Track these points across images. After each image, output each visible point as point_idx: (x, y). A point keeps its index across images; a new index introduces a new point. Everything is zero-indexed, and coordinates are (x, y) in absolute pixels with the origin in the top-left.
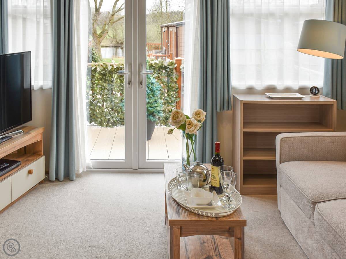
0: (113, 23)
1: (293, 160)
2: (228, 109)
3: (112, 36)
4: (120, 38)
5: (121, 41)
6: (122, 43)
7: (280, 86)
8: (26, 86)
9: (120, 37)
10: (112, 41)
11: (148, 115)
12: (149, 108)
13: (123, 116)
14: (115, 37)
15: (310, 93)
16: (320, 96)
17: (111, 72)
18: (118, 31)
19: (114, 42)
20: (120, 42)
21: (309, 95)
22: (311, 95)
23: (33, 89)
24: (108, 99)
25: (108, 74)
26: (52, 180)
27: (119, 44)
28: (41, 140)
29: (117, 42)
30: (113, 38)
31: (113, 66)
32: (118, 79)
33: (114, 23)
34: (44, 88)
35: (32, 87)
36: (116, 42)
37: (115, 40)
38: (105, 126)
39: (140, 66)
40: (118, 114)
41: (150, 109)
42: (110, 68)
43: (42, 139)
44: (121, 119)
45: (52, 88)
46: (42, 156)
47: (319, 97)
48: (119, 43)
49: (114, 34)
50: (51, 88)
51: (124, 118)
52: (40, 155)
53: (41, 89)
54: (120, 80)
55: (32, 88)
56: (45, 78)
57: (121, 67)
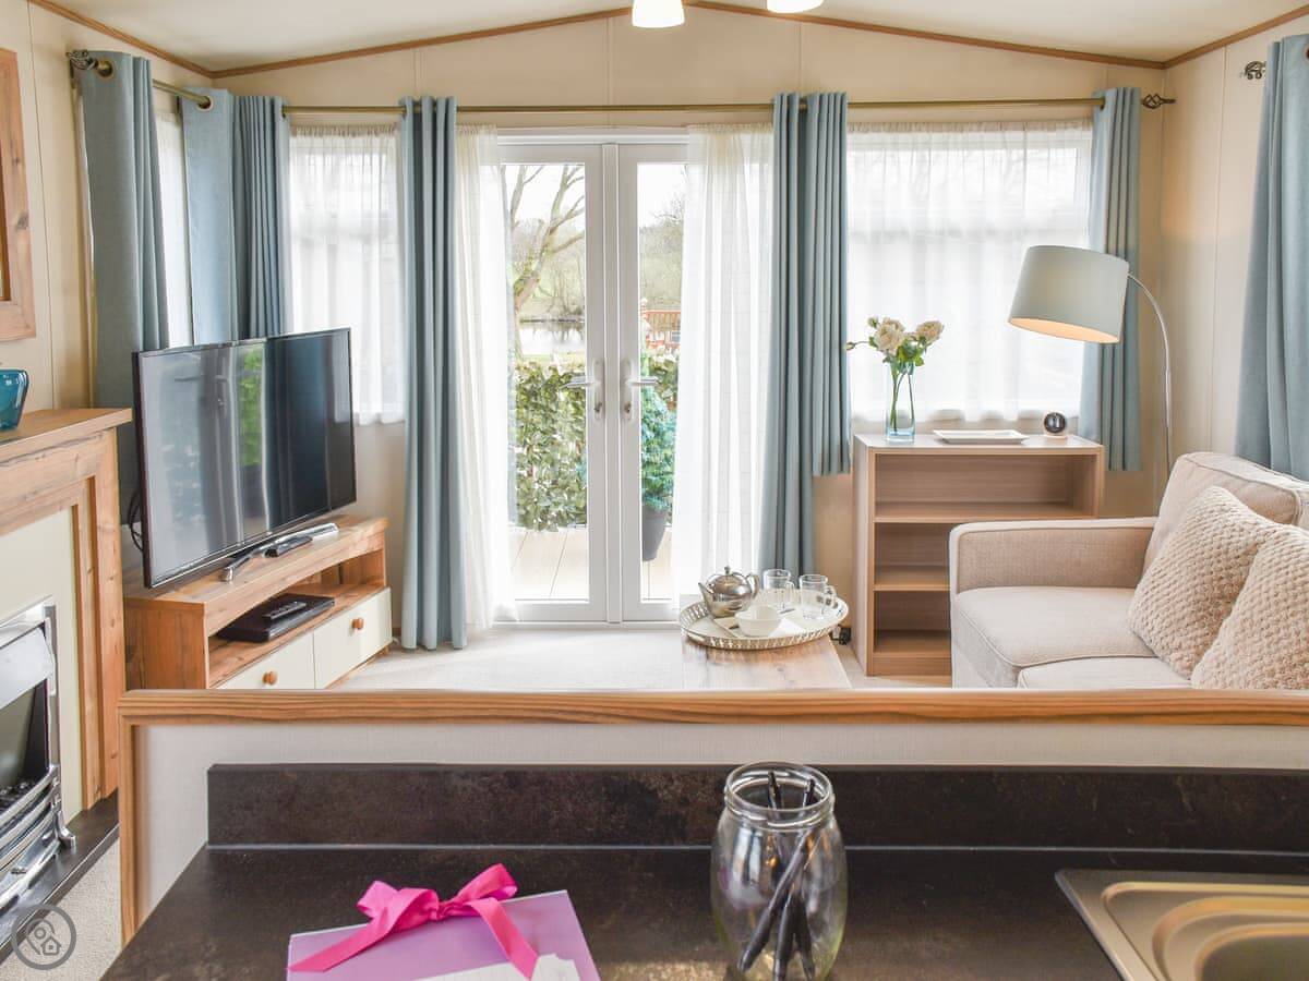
0: (554, 252)
1: (989, 584)
2: (842, 469)
3: (550, 290)
4: (573, 297)
5: (575, 307)
6: (579, 312)
7: (971, 414)
8: (339, 417)
9: (572, 294)
10: (551, 307)
11: (647, 496)
12: (650, 477)
13: (583, 501)
14: (559, 294)
15: (1045, 431)
16: (1068, 436)
17: (552, 386)
18: (569, 277)
19: (557, 310)
20: (573, 308)
21: (1042, 433)
22: (1047, 435)
23: (358, 425)
24: (544, 456)
25: (542, 392)
26: (407, 647)
27: (570, 313)
28: (381, 550)
29: (564, 307)
30: (554, 297)
31: (555, 370)
32: (570, 406)
33: (557, 254)
34: (384, 421)
35: (354, 418)
36: (562, 309)
37: (557, 301)
38: (536, 526)
39: (625, 365)
40: (569, 498)
41: (654, 478)
42: (547, 375)
43: (384, 547)
44: (577, 508)
45: (407, 420)
46: (383, 588)
47: (1066, 439)
48: (572, 310)
49: (557, 284)
50: (403, 422)
51: (585, 507)
52: (378, 587)
53: (378, 423)
54: (575, 405)
55: (355, 421)
56: (387, 397)
57: (577, 371)
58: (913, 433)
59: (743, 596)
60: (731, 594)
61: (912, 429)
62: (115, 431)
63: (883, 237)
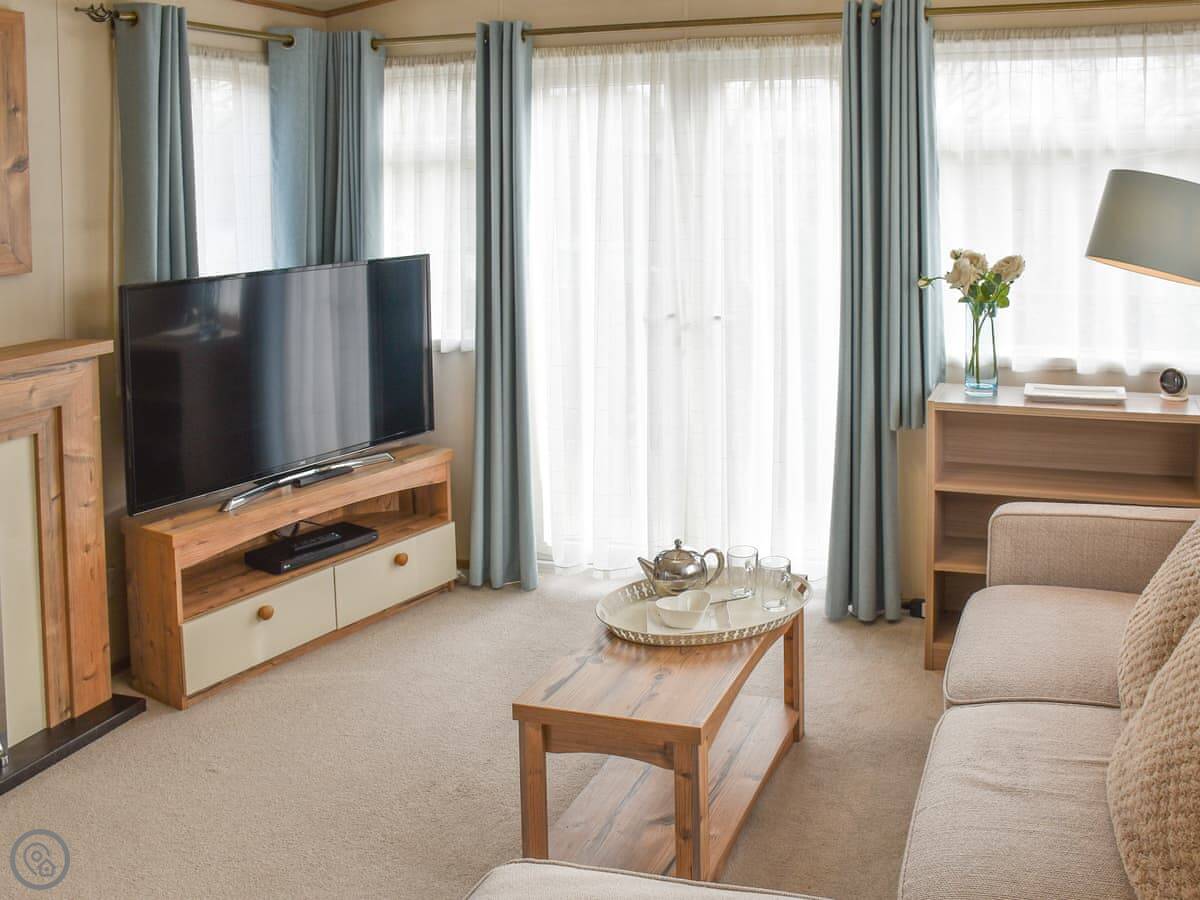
1: (1025, 581)
7: (1085, 365)
15: (1161, 389)
21: (1156, 392)
26: (474, 584)
28: (444, 483)
34: (463, 349)
43: (448, 479)
45: (475, 349)
46: (449, 522)
52: (443, 520)
58: (996, 386)
59: (692, 576)
60: (677, 572)
61: (995, 381)
62: (97, 360)
63: (979, 158)
